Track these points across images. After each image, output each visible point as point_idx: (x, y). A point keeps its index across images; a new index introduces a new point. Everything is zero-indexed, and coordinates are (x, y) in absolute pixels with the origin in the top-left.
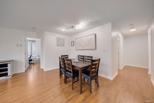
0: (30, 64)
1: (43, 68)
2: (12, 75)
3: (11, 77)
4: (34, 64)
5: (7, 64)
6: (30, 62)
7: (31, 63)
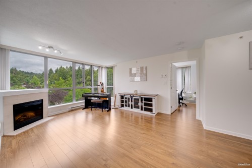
0: (181, 104)
1: (200, 119)
2: (156, 114)
3: (154, 115)
4: (186, 105)
5: (152, 99)
6: (181, 101)
7: (183, 104)
